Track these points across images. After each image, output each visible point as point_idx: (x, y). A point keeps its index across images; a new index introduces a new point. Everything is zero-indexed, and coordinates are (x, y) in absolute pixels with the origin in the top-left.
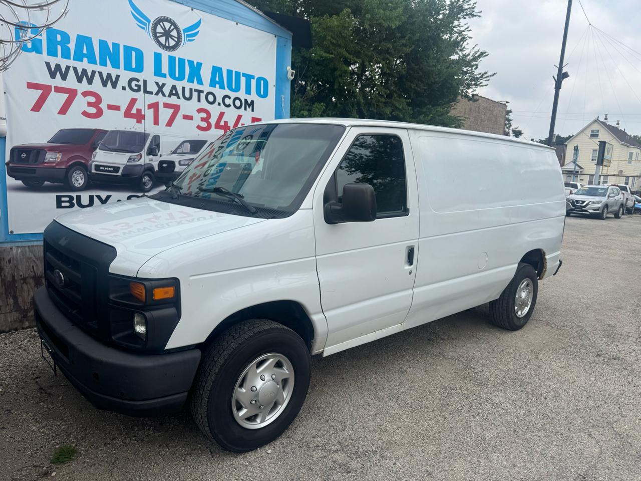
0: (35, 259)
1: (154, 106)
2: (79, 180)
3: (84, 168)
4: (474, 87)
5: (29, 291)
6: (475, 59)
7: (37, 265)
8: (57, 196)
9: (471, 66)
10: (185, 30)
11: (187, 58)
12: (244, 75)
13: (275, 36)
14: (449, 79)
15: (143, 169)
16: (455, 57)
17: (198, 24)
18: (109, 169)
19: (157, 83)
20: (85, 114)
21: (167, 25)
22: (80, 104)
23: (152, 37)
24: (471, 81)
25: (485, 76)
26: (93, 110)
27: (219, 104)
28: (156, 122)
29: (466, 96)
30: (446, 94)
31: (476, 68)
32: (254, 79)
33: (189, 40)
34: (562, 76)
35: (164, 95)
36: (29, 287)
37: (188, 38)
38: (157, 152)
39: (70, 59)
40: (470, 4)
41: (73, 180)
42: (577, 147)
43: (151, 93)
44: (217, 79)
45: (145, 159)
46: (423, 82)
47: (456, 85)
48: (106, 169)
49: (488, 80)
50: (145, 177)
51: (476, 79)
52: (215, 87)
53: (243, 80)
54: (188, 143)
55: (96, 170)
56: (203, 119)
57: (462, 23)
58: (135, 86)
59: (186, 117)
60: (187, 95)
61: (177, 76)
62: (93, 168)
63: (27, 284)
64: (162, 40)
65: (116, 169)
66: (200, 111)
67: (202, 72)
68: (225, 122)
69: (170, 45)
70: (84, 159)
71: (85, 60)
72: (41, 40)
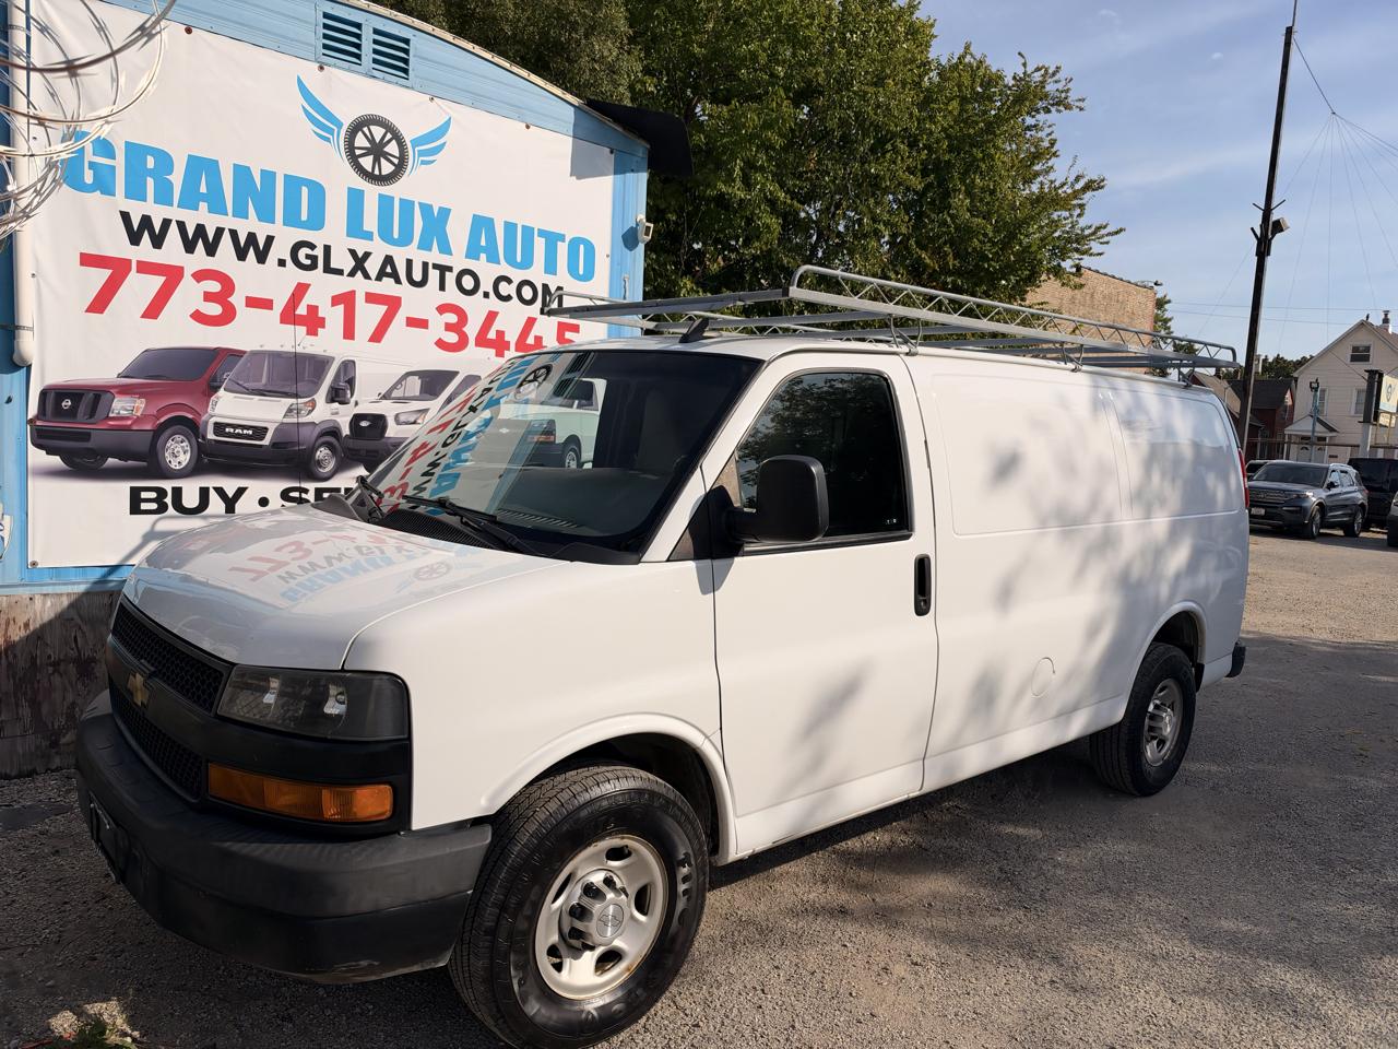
0: (79, 621)
1: (346, 300)
2: (179, 453)
3: (192, 428)
5: (65, 689)
6: (1077, 193)
7: (84, 633)
8: (131, 488)
9: (1070, 208)
10: (416, 142)
11: (417, 198)
12: (542, 233)
13: (612, 152)
15: (317, 430)
16: (1032, 189)
17: (443, 129)
18: (245, 432)
19: (353, 253)
20: (198, 316)
21: (378, 132)
22: (189, 295)
23: (344, 157)
24: (1069, 242)
26: (214, 309)
27: (486, 295)
28: (349, 333)
31: (1079, 216)
32: (564, 241)
33: (423, 163)
35: (367, 276)
36: (66, 681)
37: (421, 158)
38: (349, 396)
39: (172, 205)
41: (166, 455)
42: (1317, 383)
43: (339, 272)
44: (483, 243)
45: (322, 411)
48: (237, 431)
49: (1107, 243)
50: (322, 449)
52: (478, 259)
53: (539, 245)
54: (417, 378)
55: (215, 433)
56: (449, 327)
57: (1044, 123)
58: (305, 257)
59: (414, 322)
60: (417, 276)
61: (396, 236)
62: (210, 428)
63: (61, 675)
64: (367, 162)
65: (260, 432)
66: (442, 309)
67: (448, 229)
68: (498, 332)
69: (383, 173)
70: (191, 410)
71: (203, 206)
72: (114, 167)
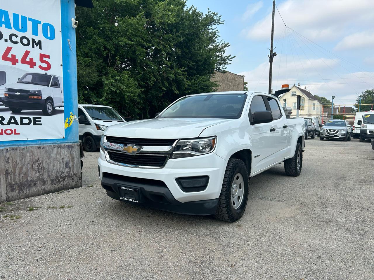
4: (224, 64)
6: (223, 48)
9: (221, 52)
12: (30, 20)
14: (208, 59)
16: (210, 47)
24: (222, 61)
25: (230, 58)
27: (6, 40)
29: (219, 70)
30: (207, 68)
31: (224, 53)
32: (40, 24)
34: (273, 55)
40: (217, 17)
42: (285, 99)
44: (3, 20)
46: (191, 60)
47: (212, 63)
49: (232, 60)
51: (225, 60)
57: (214, 28)
68: (12, 55)
